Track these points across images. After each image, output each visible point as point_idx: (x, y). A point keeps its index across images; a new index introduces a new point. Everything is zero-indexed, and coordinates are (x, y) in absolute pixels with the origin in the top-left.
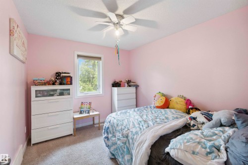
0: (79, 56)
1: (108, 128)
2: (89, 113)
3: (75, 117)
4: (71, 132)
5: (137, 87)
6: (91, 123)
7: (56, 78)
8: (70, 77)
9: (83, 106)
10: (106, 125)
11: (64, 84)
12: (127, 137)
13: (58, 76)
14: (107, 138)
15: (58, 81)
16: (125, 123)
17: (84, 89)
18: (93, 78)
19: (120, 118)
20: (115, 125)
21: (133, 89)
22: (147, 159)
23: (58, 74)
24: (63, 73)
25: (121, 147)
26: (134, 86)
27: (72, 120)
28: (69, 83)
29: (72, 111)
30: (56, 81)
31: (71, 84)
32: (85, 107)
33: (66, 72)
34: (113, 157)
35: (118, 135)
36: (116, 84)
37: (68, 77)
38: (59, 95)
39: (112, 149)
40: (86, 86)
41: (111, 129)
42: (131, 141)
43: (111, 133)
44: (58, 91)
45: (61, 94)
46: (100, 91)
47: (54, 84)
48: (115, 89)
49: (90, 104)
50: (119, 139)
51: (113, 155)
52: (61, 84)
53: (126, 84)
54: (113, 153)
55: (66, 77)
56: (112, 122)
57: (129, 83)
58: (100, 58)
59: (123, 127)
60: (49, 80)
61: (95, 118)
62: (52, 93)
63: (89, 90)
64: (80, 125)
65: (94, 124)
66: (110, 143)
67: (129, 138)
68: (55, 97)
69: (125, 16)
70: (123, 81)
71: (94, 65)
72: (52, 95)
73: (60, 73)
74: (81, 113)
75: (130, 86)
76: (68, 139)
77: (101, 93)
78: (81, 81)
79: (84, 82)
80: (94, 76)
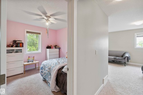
0: (27, 32)
1: (42, 67)
2: (33, 62)
3: (25, 64)
4: (23, 72)
5: (59, 48)
6: (34, 67)
7: (14, 43)
8: (22, 43)
9: (29, 59)
10: (41, 66)
11: (18, 47)
12: (50, 69)
13: (14, 42)
14: (42, 72)
15: (14, 45)
16: (50, 64)
17: (30, 50)
18: (36, 43)
19: (48, 62)
20: (46, 65)
21: (57, 50)
22: (56, 75)
23: (15, 41)
24: (18, 41)
25: (47, 73)
26: (58, 48)
27: (23, 66)
28: (21, 46)
29: (23, 61)
30: (13, 45)
31: (23, 46)
32: (31, 59)
33: (20, 40)
34: (44, 80)
35: (47, 69)
36: (49, 47)
37: (21, 43)
38: (16, 53)
39: (44, 76)
40: (32, 48)
41: (44, 67)
42: (51, 70)
43: (43, 69)
44: (15, 50)
45: (17, 52)
46: (40, 51)
47: (12, 46)
48: (48, 50)
49: (34, 57)
50: (47, 71)
51: (45, 79)
52: (16, 46)
53: (54, 47)
54: (44, 78)
55: (20, 43)
56: (44, 64)
57: (56, 47)
58: (40, 34)
59: (49, 65)
60: (9, 44)
61: (37, 64)
62: (11, 51)
63: (34, 50)
64: (28, 69)
65: (36, 68)
66: (43, 74)
67: (51, 69)
68: (13, 54)
69: (51, 17)
70: (53, 45)
71: (37, 36)
72: (11, 53)
73: (16, 41)
74: (28, 62)
75: (56, 48)
76: (20, 75)
77: (40, 52)
78: (28, 45)
79: (31, 46)
80: (37, 42)
